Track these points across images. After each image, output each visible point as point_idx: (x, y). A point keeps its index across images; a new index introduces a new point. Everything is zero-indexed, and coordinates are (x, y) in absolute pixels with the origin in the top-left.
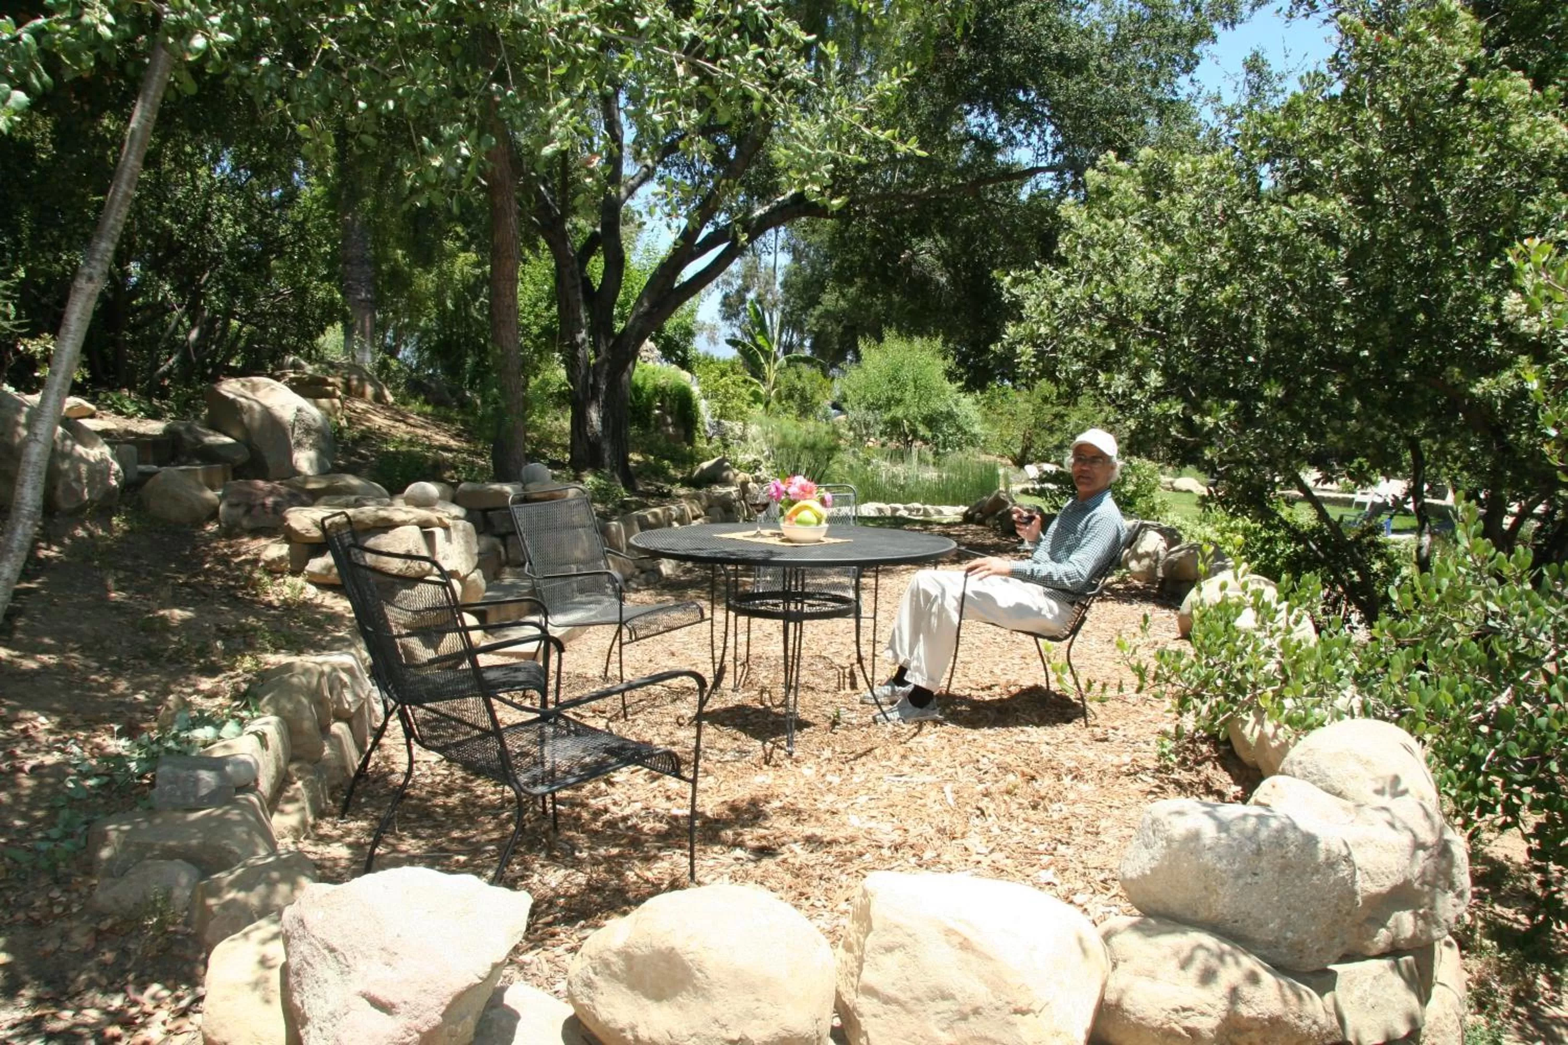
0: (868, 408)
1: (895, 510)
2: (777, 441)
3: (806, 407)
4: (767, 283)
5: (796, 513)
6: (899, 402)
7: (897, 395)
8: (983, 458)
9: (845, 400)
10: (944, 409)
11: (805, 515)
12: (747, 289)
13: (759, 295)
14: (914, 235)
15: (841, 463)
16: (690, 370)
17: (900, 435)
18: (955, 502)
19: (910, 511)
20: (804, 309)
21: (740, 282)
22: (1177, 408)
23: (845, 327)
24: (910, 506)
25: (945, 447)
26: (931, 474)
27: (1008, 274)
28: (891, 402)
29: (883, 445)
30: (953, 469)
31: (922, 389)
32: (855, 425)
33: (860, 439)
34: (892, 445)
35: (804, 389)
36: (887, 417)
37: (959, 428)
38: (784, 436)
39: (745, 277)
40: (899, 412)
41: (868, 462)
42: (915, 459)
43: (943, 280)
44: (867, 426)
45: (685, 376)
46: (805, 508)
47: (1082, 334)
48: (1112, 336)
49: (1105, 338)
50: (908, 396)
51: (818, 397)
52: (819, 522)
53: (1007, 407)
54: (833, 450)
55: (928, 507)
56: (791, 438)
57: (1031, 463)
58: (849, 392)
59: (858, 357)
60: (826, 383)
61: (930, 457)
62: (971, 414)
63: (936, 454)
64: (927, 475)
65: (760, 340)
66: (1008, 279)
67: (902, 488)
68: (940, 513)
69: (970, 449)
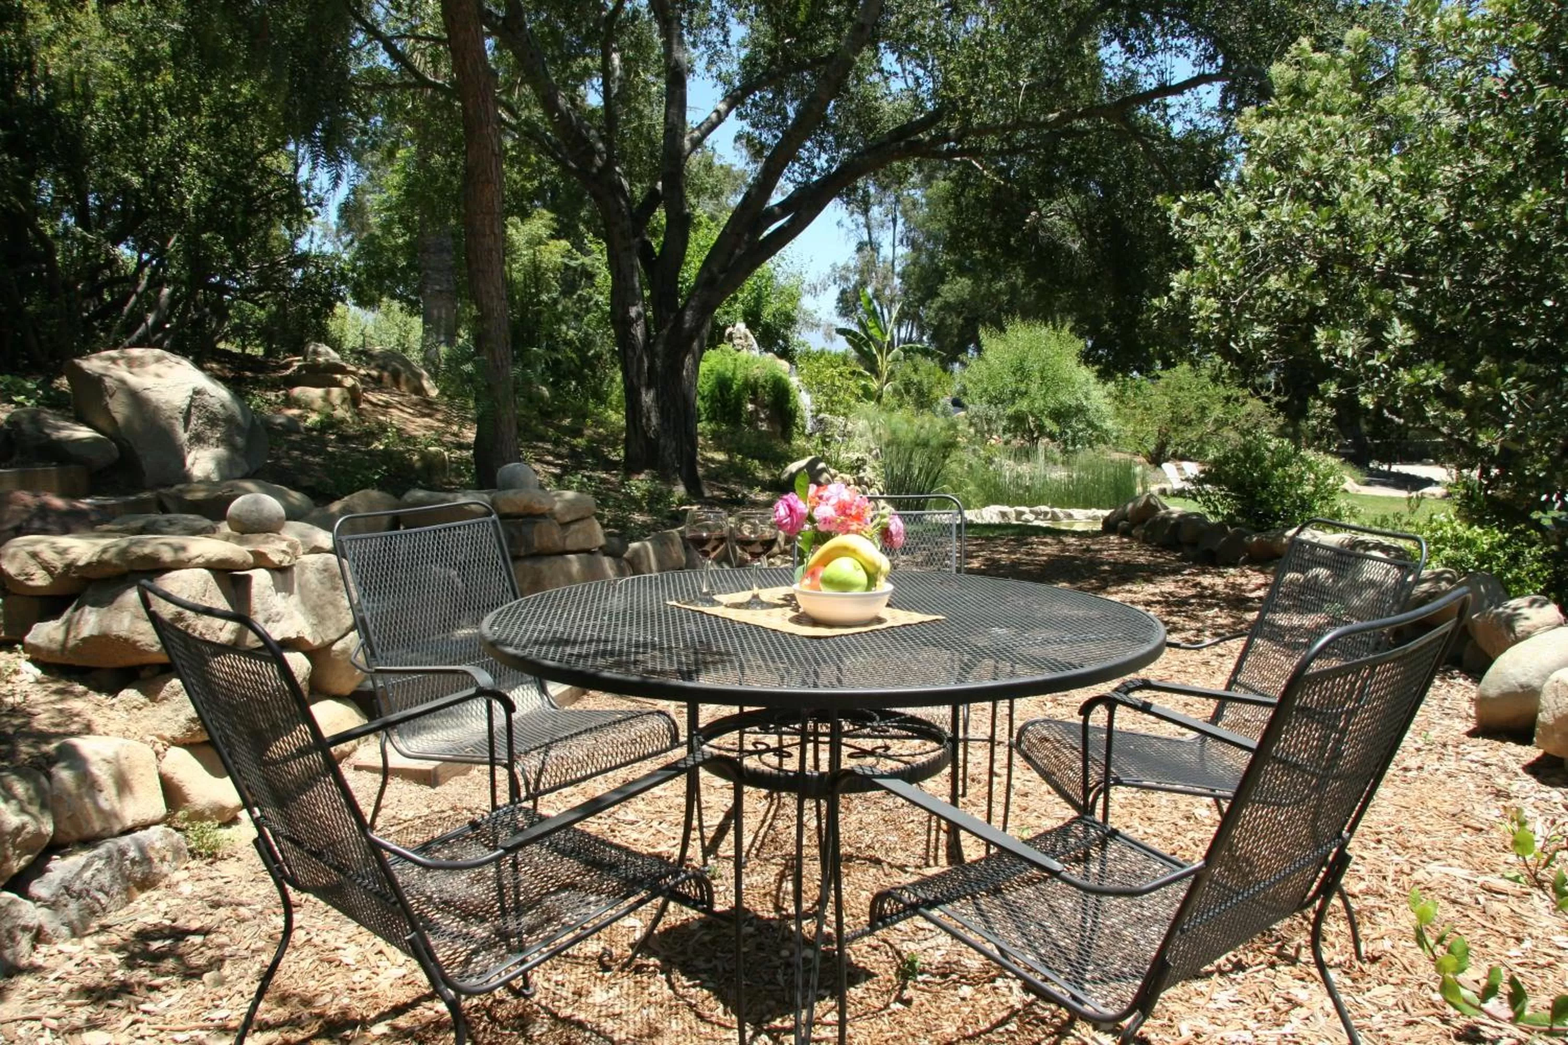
0: (990, 402)
1: (1019, 514)
2: (886, 438)
3: (924, 401)
4: (885, 278)
5: (826, 560)
6: (1024, 394)
7: (1023, 387)
8: (1116, 456)
9: (965, 394)
10: (1074, 403)
11: (843, 568)
12: (863, 284)
13: (876, 290)
14: (1040, 195)
15: (961, 462)
16: (791, 360)
17: (1024, 431)
18: (1087, 504)
19: (1037, 514)
20: (922, 301)
21: (857, 277)
22: (1438, 377)
23: (965, 319)
24: (1037, 509)
25: (1074, 444)
26: (1059, 474)
27: (1177, 199)
28: (1017, 394)
29: (1007, 443)
30: (1084, 468)
31: (1050, 382)
32: (975, 420)
33: (983, 435)
34: (1016, 443)
35: (920, 383)
36: (1010, 411)
37: (1090, 424)
38: (894, 432)
39: (862, 272)
40: (1023, 405)
41: (990, 461)
42: (1042, 458)
43: (1076, 247)
44: (989, 421)
45: (784, 365)
46: (844, 551)
47: (1281, 284)
48: (1324, 285)
49: (1314, 289)
50: (1034, 387)
51: (937, 392)
52: (872, 579)
53: (1140, 400)
54: (949, 446)
55: (1057, 510)
56: (901, 435)
57: (1167, 460)
58: (970, 385)
59: (979, 348)
60: (945, 377)
61: (1058, 455)
62: (1103, 408)
63: (1065, 451)
64: (1054, 475)
65: (874, 332)
66: (1176, 208)
67: (1028, 489)
68: (1070, 516)
69: (1102, 446)
